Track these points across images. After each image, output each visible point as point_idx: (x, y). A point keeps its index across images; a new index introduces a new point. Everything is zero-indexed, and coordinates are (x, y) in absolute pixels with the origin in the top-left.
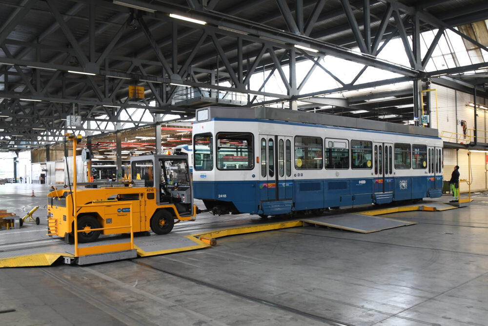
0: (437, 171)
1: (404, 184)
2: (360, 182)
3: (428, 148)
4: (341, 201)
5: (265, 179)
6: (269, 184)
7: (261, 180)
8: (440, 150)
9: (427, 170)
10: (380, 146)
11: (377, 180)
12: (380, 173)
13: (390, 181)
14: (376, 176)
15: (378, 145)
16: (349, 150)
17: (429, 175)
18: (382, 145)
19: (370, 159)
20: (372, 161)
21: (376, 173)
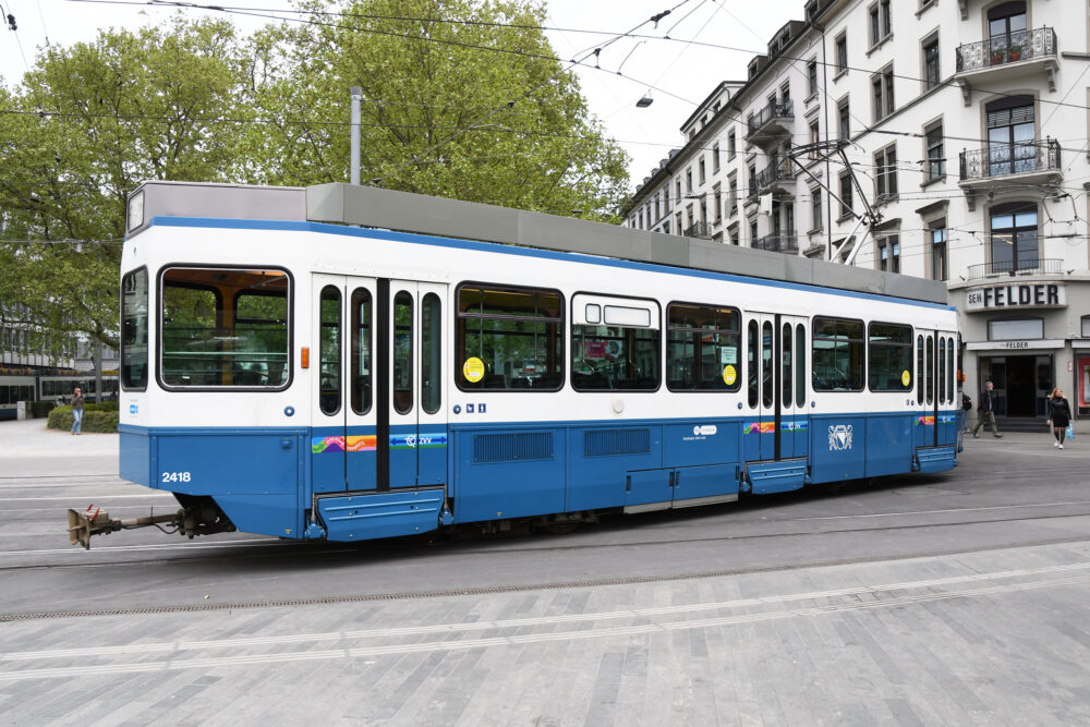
0: (942, 396)
1: (842, 436)
2: (697, 430)
3: (916, 334)
4: (628, 489)
5: (336, 421)
6: (351, 440)
7: (316, 424)
8: (951, 340)
9: (914, 394)
10: (767, 325)
11: (755, 425)
12: (767, 404)
13: (798, 425)
14: (755, 412)
15: (761, 320)
16: (659, 333)
17: (917, 408)
18: (772, 320)
19: (735, 362)
20: (738, 367)
21: (753, 402)
